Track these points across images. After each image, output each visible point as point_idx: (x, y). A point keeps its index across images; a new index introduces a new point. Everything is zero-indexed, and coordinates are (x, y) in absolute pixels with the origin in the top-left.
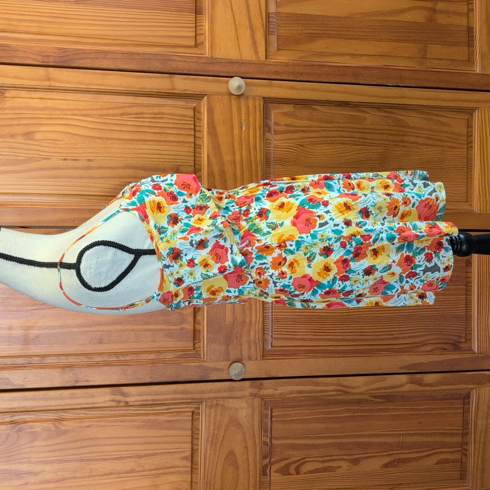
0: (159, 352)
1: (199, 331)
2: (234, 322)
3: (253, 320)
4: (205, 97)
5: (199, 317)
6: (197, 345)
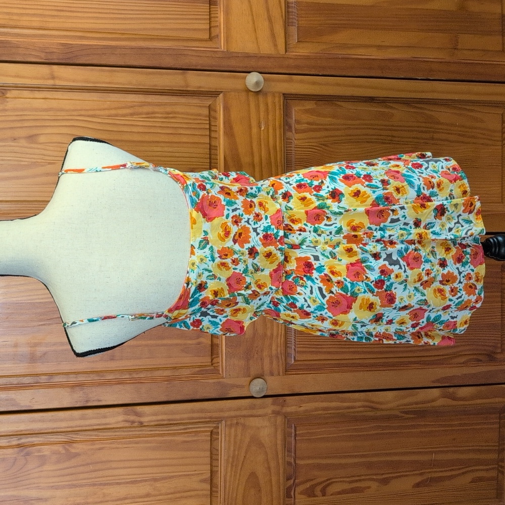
0: (175, 368)
1: (217, 345)
2: (254, 335)
3: (275, 334)
4: (221, 95)
6: (215, 361)
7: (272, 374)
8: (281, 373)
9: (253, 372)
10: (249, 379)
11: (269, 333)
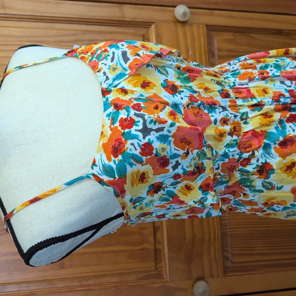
0: (121, 274)
1: (160, 251)
2: (194, 239)
4: (153, 26)
5: (159, 236)
6: (158, 266)
7: (212, 277)
8: (220, 275)
9: (195, 275)
10: (191, 282)
11: (207, 237)
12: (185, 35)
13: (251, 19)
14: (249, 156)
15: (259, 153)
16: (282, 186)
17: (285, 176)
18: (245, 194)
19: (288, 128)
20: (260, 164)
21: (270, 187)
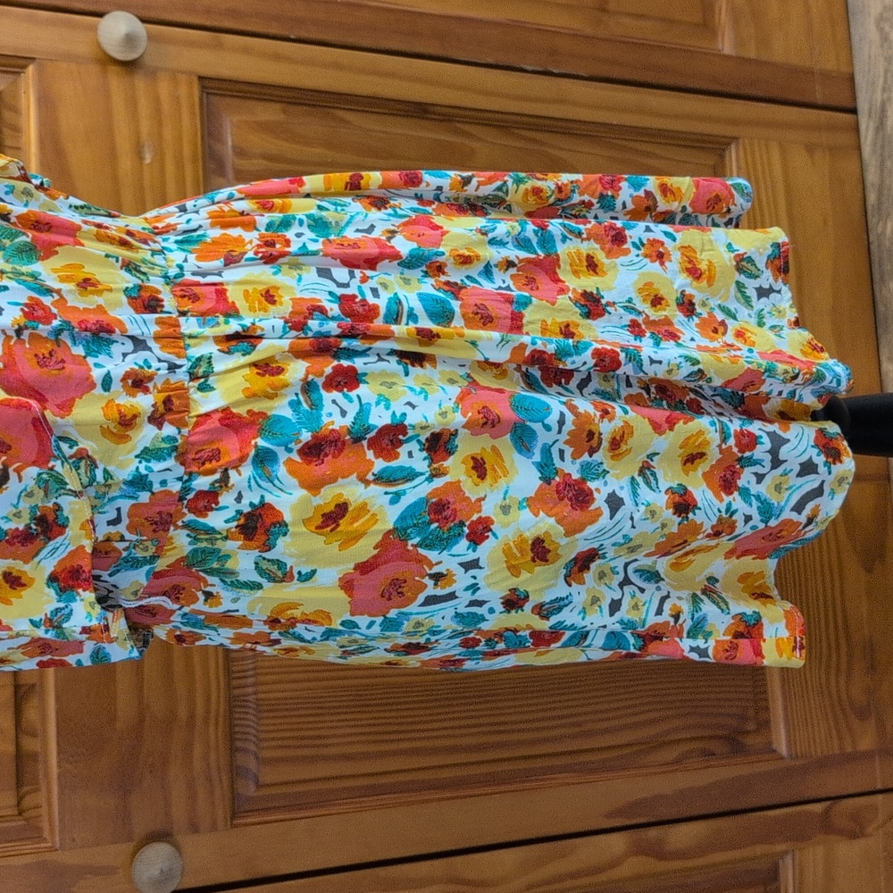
1: (34, 756)
2: (142, 720)
3: (200, 710)
4: (31, 69)
5: (31, 714)
6: (27, 802)
7: (194, 828)
8: (220, 824)
9: (140, 827)
10: (127, 847)
11: (182, 713)
12: (132, 103)
13: (337, 66)
14: (213, 484)
15: (242, 476)
16: (314, 572)
17: (318, 541)
18: (208, 595)
19: (328, 407)
20: (247, 509)
21: (280, 574)
